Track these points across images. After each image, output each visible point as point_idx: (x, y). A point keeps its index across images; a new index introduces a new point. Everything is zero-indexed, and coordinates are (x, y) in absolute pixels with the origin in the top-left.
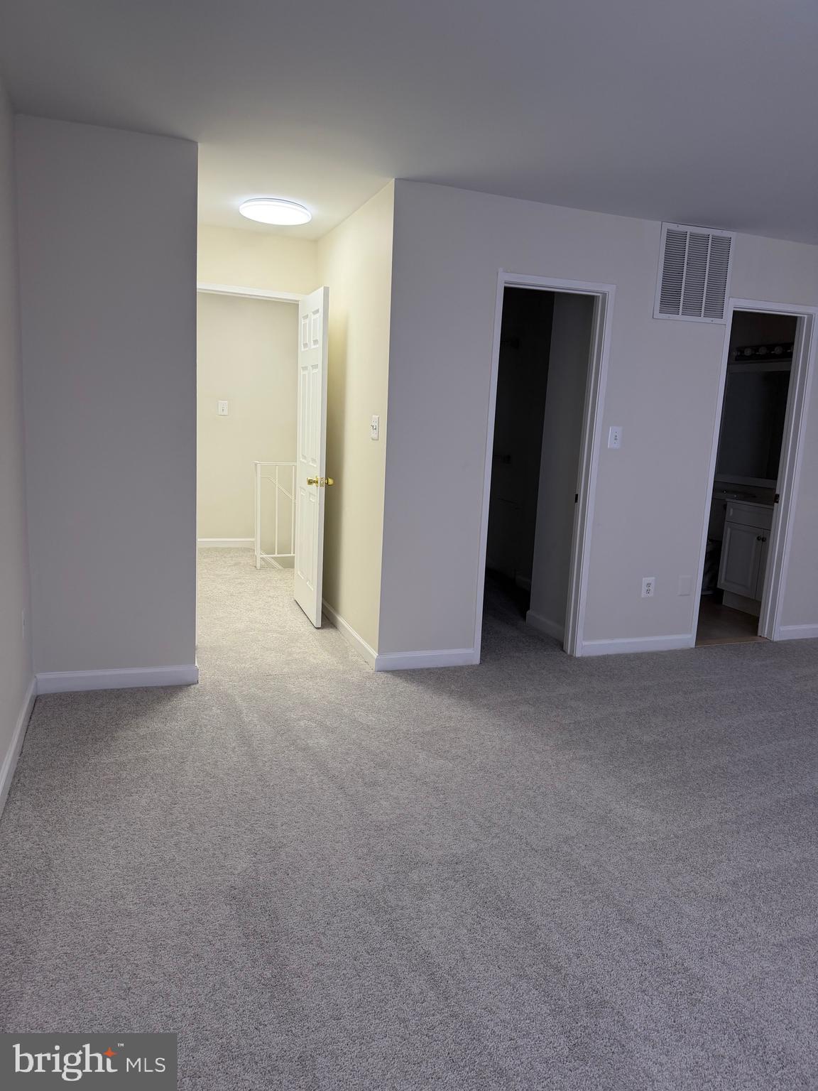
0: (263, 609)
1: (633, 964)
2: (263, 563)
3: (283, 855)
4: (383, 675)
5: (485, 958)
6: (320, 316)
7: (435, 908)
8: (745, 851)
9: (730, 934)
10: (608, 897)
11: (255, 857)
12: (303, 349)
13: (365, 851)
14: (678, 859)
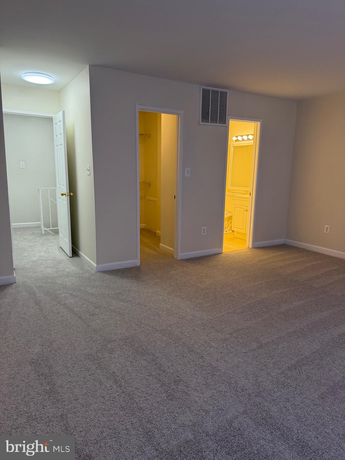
0: (46, 251)
1: (192, 366)
2: (45, 232)
3: (54, 345)
4: (99, 273)
5: (136, 371)
6: (62, 123)
7: (117, 356)
8: (236, 323)
9: (228, 351)
10: (184, 344)
11: (42, 347)
12: (56, 138)
13: (89, 339)
14: (211, 328)
